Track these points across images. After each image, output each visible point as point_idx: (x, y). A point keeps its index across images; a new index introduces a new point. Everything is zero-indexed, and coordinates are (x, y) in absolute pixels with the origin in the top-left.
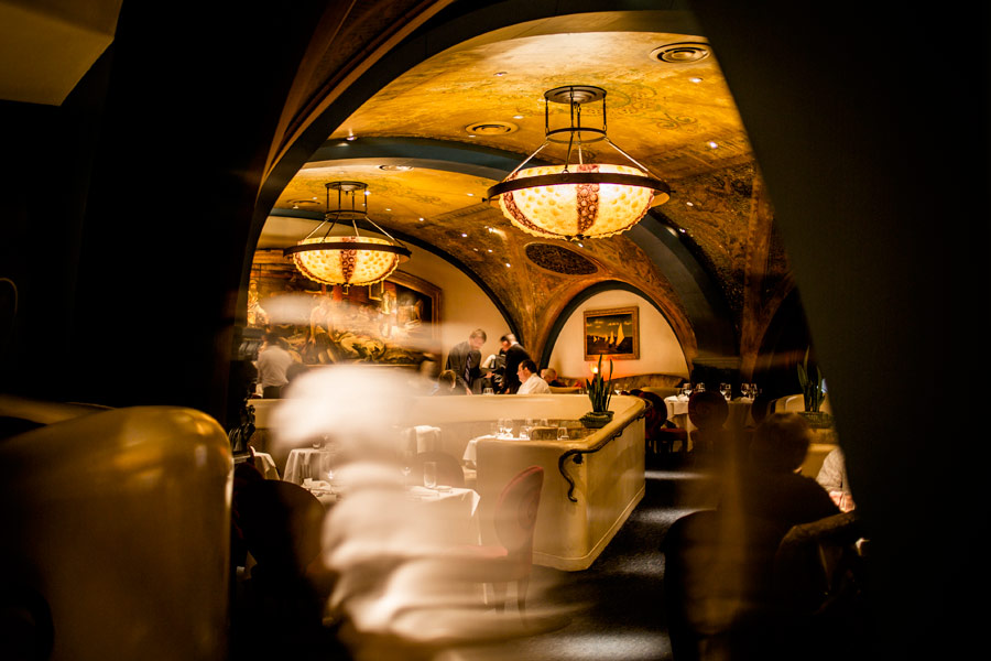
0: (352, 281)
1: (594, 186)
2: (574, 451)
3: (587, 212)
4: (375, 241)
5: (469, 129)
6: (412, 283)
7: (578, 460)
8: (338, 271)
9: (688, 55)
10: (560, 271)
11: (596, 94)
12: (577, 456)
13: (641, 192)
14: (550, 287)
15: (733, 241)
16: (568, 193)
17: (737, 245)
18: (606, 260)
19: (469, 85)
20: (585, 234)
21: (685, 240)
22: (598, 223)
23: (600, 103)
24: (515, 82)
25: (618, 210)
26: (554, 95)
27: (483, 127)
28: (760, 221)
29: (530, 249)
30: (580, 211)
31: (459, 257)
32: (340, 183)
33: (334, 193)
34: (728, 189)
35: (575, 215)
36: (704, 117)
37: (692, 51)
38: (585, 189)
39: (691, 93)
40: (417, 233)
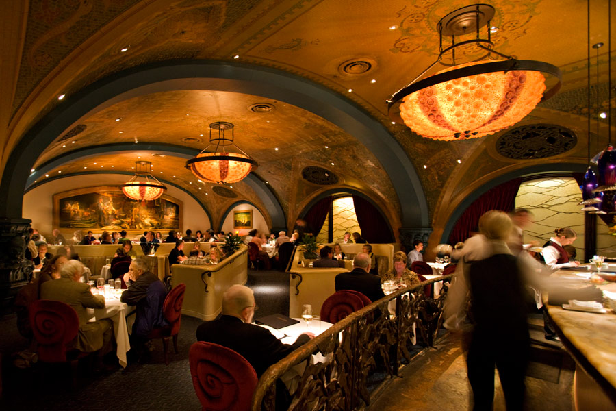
0: (145, 198)
1: (226, 161)
2: (208, 271)
3: (224, 172)
4: (153, 184)
5: (183, 140)
6: (171, 199)
7: (210, 275)
8: (138, 195)
9: (264, 109)
10: (225, 196)
11: (230, 126)
12: (209, 273)
13: (245, 165)
14: (221, 202)
15: (285, 186)
16: (216, 164)
17: (286, 188)
18: (240, 192)
19: (178, 119)
20: (224, 181)
21: (268, 186)
22: (229, 176)
23: (231, 130)
24: (196, 119)
25: (236, 171)
26: (213, 126)
27: (189, 139)
28: (294, 179)
29: (214, 188)
30: (221, 171)
31: (189, 190)
32: (140, 162)
33: (138, 165)
34: (283, 167)
35: (219, 173)
36: (273, 137)
37: (265, 107)
38: (223, 162)
39: (266, 127)
40: (174, 182)
